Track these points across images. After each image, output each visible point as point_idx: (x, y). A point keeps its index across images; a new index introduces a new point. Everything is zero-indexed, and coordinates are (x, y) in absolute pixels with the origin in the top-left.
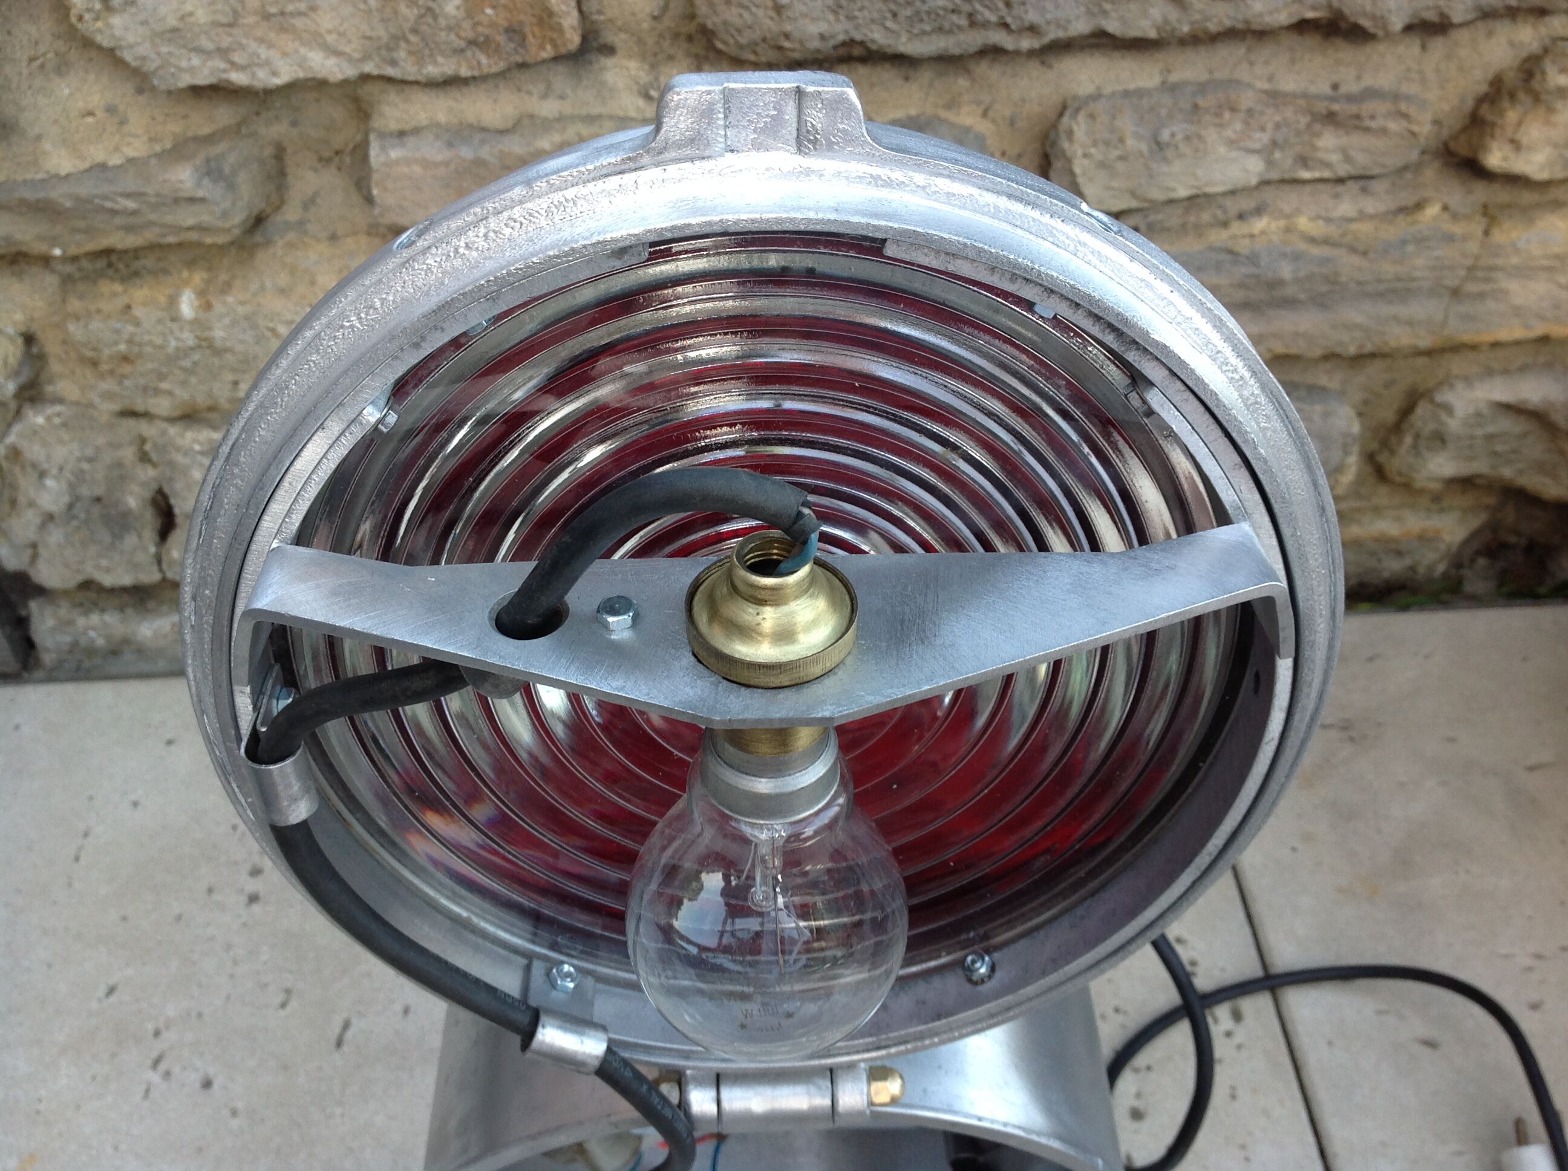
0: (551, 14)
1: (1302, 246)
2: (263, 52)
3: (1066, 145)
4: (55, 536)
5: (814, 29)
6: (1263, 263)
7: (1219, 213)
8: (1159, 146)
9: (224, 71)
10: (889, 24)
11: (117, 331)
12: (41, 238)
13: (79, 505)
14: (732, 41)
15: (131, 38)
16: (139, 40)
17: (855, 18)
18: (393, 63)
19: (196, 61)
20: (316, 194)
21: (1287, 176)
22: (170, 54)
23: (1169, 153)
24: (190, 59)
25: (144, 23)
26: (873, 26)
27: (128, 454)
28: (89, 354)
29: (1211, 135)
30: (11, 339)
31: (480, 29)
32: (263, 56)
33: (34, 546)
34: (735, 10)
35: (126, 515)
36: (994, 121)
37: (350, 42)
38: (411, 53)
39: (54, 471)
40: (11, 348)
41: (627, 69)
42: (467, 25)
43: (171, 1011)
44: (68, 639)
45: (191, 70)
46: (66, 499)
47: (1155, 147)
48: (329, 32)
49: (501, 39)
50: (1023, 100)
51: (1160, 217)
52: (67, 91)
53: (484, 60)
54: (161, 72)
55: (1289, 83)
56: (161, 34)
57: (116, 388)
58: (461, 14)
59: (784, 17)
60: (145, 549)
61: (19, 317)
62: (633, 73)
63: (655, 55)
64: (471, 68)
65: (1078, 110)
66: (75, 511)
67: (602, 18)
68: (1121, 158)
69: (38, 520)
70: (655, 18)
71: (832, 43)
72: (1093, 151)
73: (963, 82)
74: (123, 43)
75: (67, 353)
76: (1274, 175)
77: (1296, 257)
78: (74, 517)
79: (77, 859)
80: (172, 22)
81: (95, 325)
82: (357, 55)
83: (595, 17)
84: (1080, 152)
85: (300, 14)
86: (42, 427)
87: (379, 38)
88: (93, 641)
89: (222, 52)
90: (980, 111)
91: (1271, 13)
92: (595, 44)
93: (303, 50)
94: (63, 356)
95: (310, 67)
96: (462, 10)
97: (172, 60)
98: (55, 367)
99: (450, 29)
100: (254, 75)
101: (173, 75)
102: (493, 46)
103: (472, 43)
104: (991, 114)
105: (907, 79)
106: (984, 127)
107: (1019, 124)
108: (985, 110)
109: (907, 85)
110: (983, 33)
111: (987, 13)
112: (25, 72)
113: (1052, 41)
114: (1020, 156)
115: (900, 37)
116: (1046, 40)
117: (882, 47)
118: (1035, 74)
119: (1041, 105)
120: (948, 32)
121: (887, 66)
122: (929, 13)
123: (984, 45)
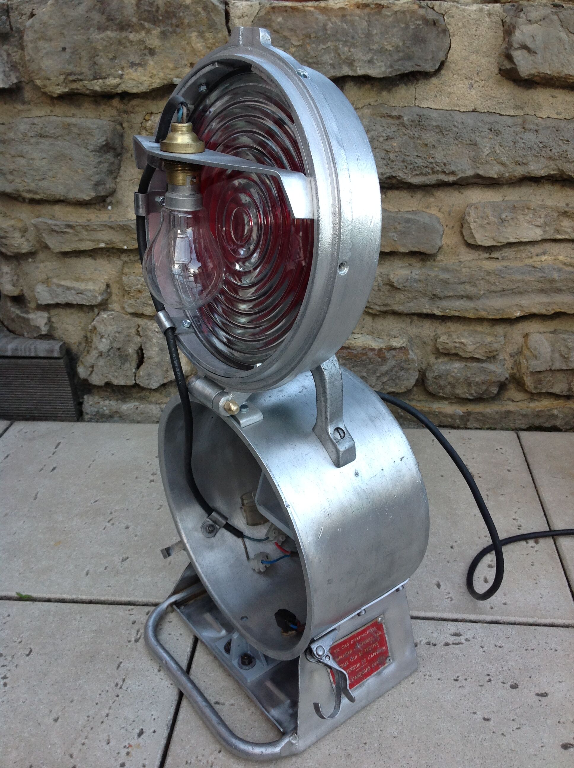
1: (561, 266)
3: (467, 218)
4: (102, 362)
6: (547, 272)
7: (529, 254)
8: (503, 221)
11: (139, 280)
12: (122, 242)
13: (111, 350)
17: (393, 168)
21: (552, 237)
23: (506, 224)
26: (400, 171)
27: (133, 331)
28: (127, 289)
29: (521, 218)
30: (103, 283)
33: (92, 367)
35: (127, 356)
36: (443, 213)
39: (106, 336)
40: (102, 285)
43: (117, 508)
44: (96, 410)
46: (108, 347)
47: (501, 221)
50: (453, 205)
51: (506, 254)
55: (549, 202)
57: (134, 303)
60: (131, 370)
61: (106, 277)
65: (471, 206)
66: (110, 353)
68: (488, 223)
69: (97, 355)
71: (385, 176)
72: (477, 220)
73: (432, 200)
75: (119, 292)
76: (548, 237)
77: (559, 270)
78: (109, 355)
79: (89, 467)
81: (132, 277)
84: (472, 221)
86: (105, 319)
88: (105, 411)
90: (438, 209)
91: (537, 170)
94: (118, 293)
98: (114, 298)
104: (442, 210)
105: (412, 197)
106: (440, 215)
107: (452, 214)
108: (440, 209)
109: (412, 199)
110: (437, 175)
111: (438, 168)
112: (128, 184)
113: (460, 178)
114: (453, 227)
115: (408, 176)
116: (458, 177)
117: (402, 179)
118: (457, 196)
119: (459, 207)
120: (425, 175)
121: (405, 191)
122: (418, 167)
123: (437, 180)
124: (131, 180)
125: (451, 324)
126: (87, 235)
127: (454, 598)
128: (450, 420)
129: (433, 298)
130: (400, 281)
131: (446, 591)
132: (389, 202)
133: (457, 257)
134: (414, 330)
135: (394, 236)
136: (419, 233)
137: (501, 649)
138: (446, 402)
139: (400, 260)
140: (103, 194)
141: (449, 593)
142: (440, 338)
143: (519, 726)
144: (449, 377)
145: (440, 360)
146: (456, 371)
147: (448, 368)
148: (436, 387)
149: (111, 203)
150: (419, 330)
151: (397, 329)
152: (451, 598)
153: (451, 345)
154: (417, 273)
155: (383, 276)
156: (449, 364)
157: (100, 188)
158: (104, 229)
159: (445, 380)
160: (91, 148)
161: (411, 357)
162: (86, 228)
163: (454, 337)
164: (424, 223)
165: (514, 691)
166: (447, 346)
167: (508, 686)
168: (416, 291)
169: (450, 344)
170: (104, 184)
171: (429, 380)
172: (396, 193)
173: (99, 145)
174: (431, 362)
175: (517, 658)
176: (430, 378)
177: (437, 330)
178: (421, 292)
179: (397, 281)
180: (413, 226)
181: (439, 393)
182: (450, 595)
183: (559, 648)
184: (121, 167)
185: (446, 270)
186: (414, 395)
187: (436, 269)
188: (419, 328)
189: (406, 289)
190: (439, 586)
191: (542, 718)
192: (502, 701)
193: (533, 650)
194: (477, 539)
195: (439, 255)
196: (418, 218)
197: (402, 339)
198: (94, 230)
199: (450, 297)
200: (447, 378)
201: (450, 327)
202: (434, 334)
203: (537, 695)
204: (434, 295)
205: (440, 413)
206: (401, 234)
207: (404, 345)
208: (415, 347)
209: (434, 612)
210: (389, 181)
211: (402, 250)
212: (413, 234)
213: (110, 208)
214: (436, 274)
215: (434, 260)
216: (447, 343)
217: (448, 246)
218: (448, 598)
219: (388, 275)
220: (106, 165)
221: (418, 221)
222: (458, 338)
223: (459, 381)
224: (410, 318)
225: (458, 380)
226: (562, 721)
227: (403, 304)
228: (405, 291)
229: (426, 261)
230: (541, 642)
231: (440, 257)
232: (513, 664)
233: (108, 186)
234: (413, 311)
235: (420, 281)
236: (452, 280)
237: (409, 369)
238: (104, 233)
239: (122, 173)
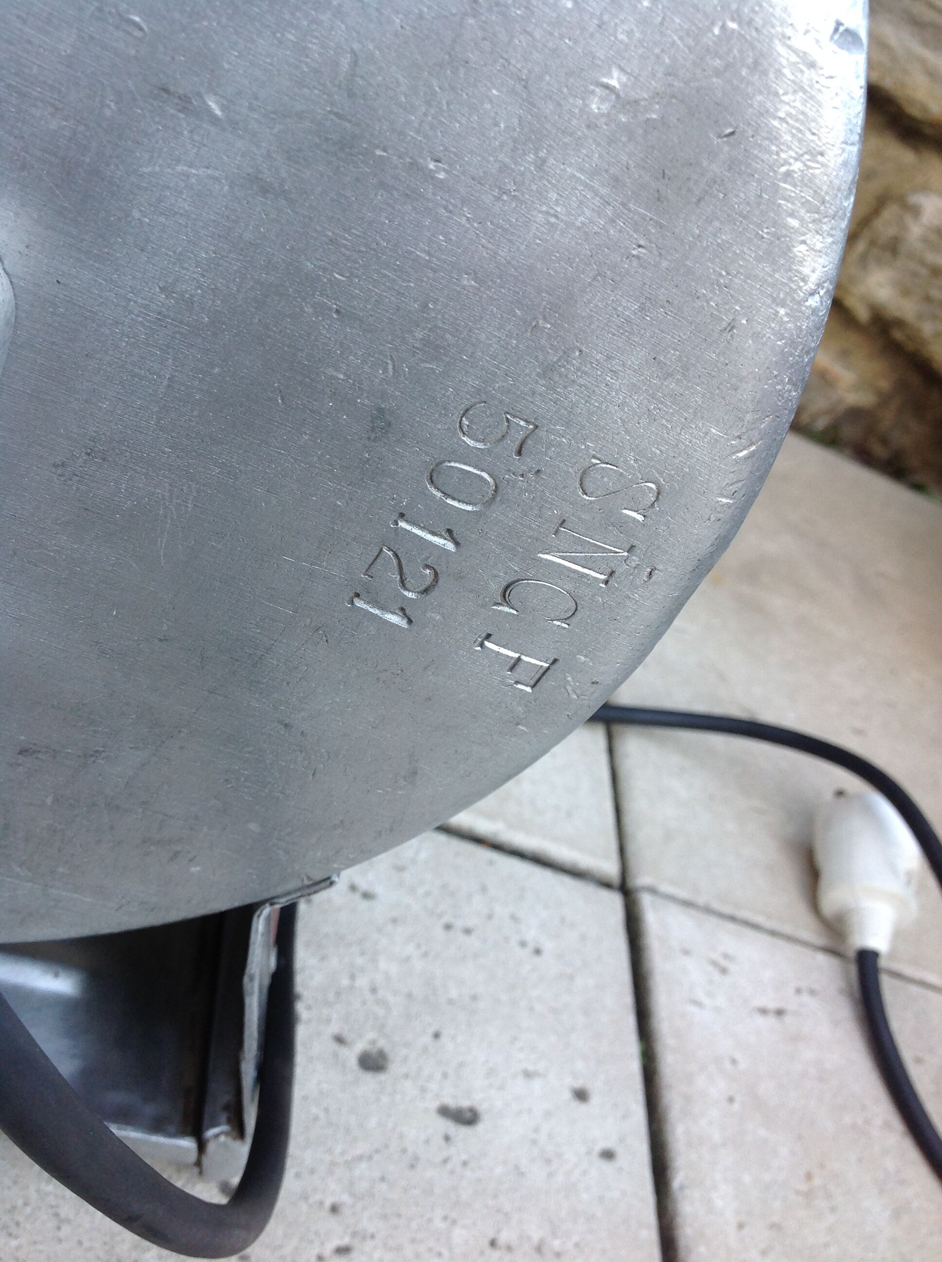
137: (364, 904)
143: (346, 1241)
165: (370, 1080)
167: (351, 1055)
175: (410, 949)
183: (548, 946)
191: (439, 1213)
192: (316, 1118)
193: (468, 931)
203: (445, 1112)
226: (504, 1237)
230: (498, 909)
232: (394, 969)
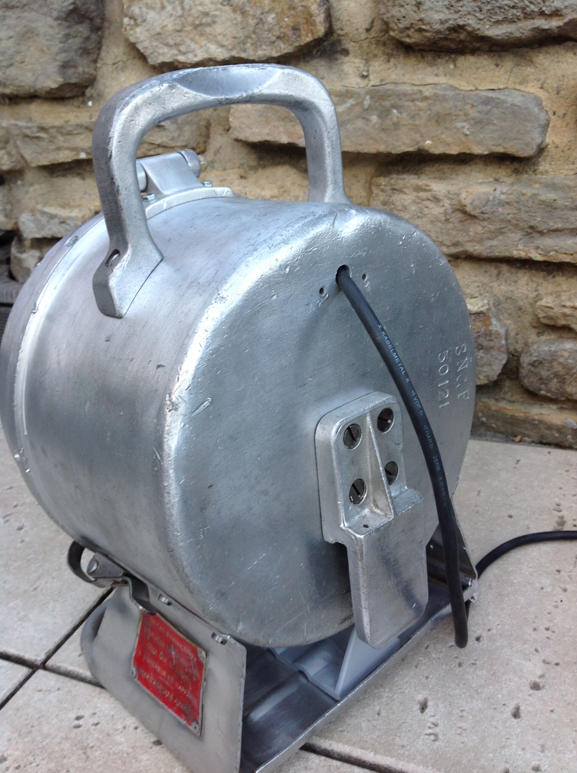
0: (311, 15)
2: (193, 46)
5: (437, 17)
9: (176, 55)
10: (478, 15)
14: (396, 27)
15: (142, 38)
16: (145, 39)
17: (460, 11)
18: (245, 51)
19: (166, 50)
20: (220, 147)
22: (156, 46)
24: (163, 49)
25: (148, 30)
26: (469, 17)
31: (282, 30)
32: (192, 48)
34: (397, 9)
36: (547, 91)
37: (228, 40)
38: (252, 44)
40: (88, 212)
41: (354, 63)
42: (276, 28)
45: (164, 54)
48: (220, 34)
49: (290, 33)
50: (563, 76)
52: (123, 79)
53: (282, 46)
54: (152, 56)
56: (153, 36)
58: (274, 22)
59: (421, 10)
62: (357, 65)
63: (368, 53)
64: (277, 52)
67: (342, 33)
70: (368, 30)
71: (447, 25)
73: (530, 70)
74: (139, 40)
80: (158, 30)
82: (230, 47)
83: (339, 32)
85: (209, 25)
87: (240, 37)
89: (177, 45)
90: (539, 85)
92: (339, 48)
93: (208, 45)
95: (210, 52)
96: (275, 20)
97: (157, 50)
99: (269, 30)
100: (187, 57)
101: (156, 56)
102: (287, 38)
103: (279, 38)
104: (545, 85)
105: (497, 65)
106: (541, 94)
107: (562, 93)
108: (542, 84)
109: (497, 69)
110: (532, 21)
111: (532, 7)
112: (110, 70)
113: (571, 21)
114: (565, 115)
115: (484, 24)
116: (566, 20)
117: (474, 30)
118: (570, 60)
119: (574, 79)
120: (512, 21)
121: (486, 57)
122: (500, 8)
123: (534, 29)
124: (115, 64)
125: (564, 278)
126: (64, 142)
127: (440, 737)
128: (557, 435)
129: (531, 233)
130: (476, 203)
131: (432, 720)
132: (461, 75)
133: (572, 167)
134: (502, 287)
135: (463, 127)
136: (505, 121)
138: (555, 407)
139: (480, 172)
140: (73, 81)
141: (436, 725)
142: (541, 299)
144: (555, 364)
145: (543, 338)
146: (566, 354)
147: (553, 349)
148: (535, 380)
149: (91, 98)
150: (511, 288)
151: (476, 284)
152: (436, 735)
153: (558, 311)
154: (504, 190)
155: (451, 196)
156: (557, 344)
157: (70, 71)
158: (82, 131)
159: (548, 370)
160: (55, 14)
161: (495, 329)
162: (59, 129)
163: (563, 298)
164: (513, 105)
166: (551, 313)
168: (502, 221)
169: (556, 310)
170: (75, 67)
171: (523, 368)
172: (472, 59)
173: (64, 10)
174: (530, 340)
176: (525, 365)
177: (539, 288)
178: (510, 221)
179: (471, 203)
180: (495, 111)
181: (540, 390)
182: (436, 730)
184: (102, 46)
185: (553, 186)
186: (506, 393)
187: (537, 186)
188: (510, 284)
189: (486, 216)
190: (423, 707)
194: (530, 631)
195: (543, 163)
196: (502, 97)
197: (482, 300)
198: (70, 133)
199: (556, 230)
200: (552, 366)
201: (559, 285)
202: (535, 293)
204: (532, 227)
205: (541, 422)
206: (476, 123)
207: (482, 309)
208: (506, 315)
209: (392, 757)
210: (454, 35)
211: (477, 150)
212: (494, 124)
213: (90, 103)
214: (535, 192)
215: (535, 171)
216: (551, 308)
217: (557, 147)
218: (430, 734)
219: (458, 195)
220: (78, 40)
221: (504, 102)
222: (569, 300)
223: (572, 372)
224: (496, 268)
225: (570, 369)
227: (480, 241)
228: (484, 220)
229: (522, 173)
231: (543, 166)
233: (80, 69)
234: (497, 254)
235: (508, 203)
236: (560, 203)
237: (492, 348)
238: (82, 137)
239: (103, 54)
